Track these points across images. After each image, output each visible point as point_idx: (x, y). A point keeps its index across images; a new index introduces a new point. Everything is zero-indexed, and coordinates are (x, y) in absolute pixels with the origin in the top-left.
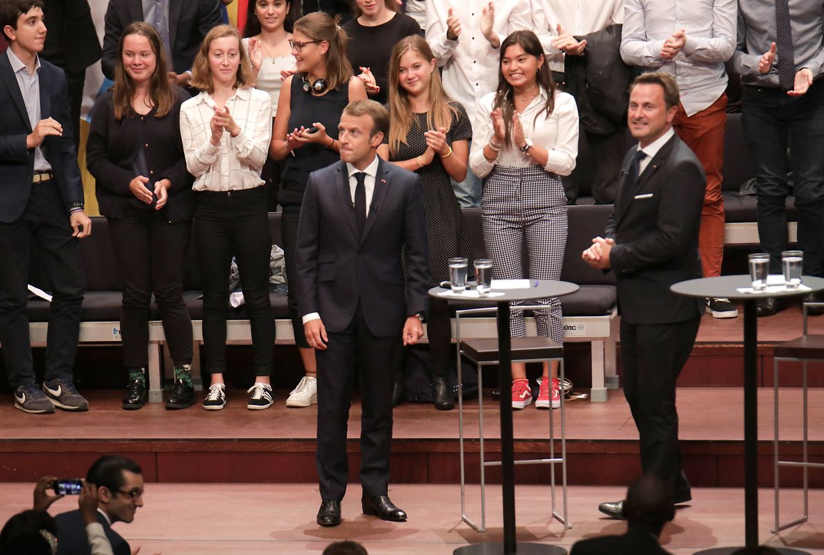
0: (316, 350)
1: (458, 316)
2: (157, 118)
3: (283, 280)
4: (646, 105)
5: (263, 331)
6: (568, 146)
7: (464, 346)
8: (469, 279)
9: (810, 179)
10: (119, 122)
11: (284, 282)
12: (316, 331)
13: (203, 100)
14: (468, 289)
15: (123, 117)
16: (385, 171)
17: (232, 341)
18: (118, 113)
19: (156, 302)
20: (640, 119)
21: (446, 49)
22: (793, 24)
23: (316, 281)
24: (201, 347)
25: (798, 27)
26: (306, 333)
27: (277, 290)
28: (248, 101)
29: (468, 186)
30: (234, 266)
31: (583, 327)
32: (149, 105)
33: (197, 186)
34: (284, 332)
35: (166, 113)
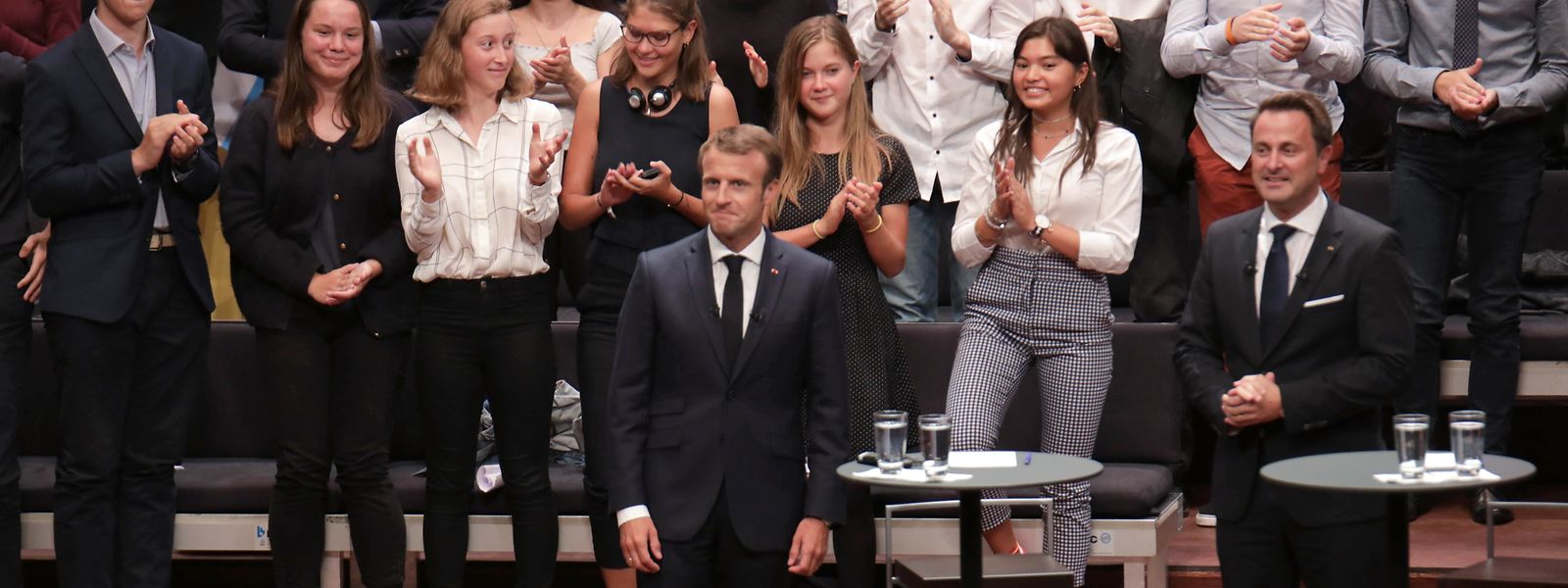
0: (639, 572)
1: (888, 514)
2: (356, 150)
3: (575, 445)
4: (1284, 147)
5: (535, 536)
6: (1117, 222)
7: (898, 568)
8: (910, 449)
9: (1491, 292)
10: (288, 153)
11: (577, 447)
12: (641, 539)
13: (440, 122)
14: (907, 466)
15: (296, 144)
16: (777, 254)
17: (479, 553)
18: (285, 136)
19: (338, 479)
20: (1276, 171)
21: (875, 48)
22: (1483, 27)
23: (644, 448)
24: (420, 564)
25: (1490, 34)
26: (622, 542)
27: (562, 462)
28: (521, 124)
29: (914, 287)
30: (487, 416)
31: (1109, 537)
32: (340, 124)
33: (423, 273)
34: (575, 538)
35: (373, 140)
